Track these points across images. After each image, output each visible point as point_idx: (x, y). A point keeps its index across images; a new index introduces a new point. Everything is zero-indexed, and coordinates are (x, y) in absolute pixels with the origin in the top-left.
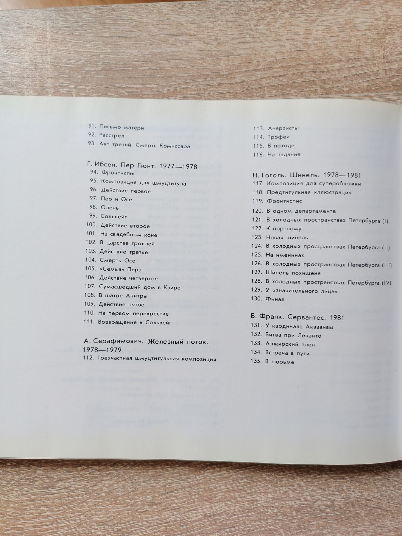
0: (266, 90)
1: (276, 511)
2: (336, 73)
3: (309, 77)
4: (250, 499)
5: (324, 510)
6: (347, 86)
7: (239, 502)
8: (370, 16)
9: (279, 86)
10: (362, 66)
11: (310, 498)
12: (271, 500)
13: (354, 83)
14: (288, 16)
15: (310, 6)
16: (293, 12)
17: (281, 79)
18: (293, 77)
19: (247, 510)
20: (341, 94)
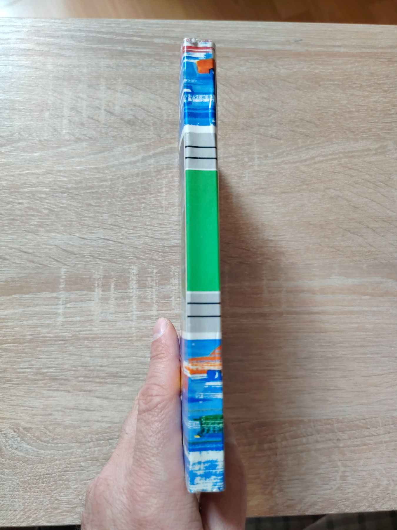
0: (380, 423)
2: (319, 439)
3: (343, 435)
14: (361, 494)
16: (357, 498)
18: (357, 435)
20: (316, 419)
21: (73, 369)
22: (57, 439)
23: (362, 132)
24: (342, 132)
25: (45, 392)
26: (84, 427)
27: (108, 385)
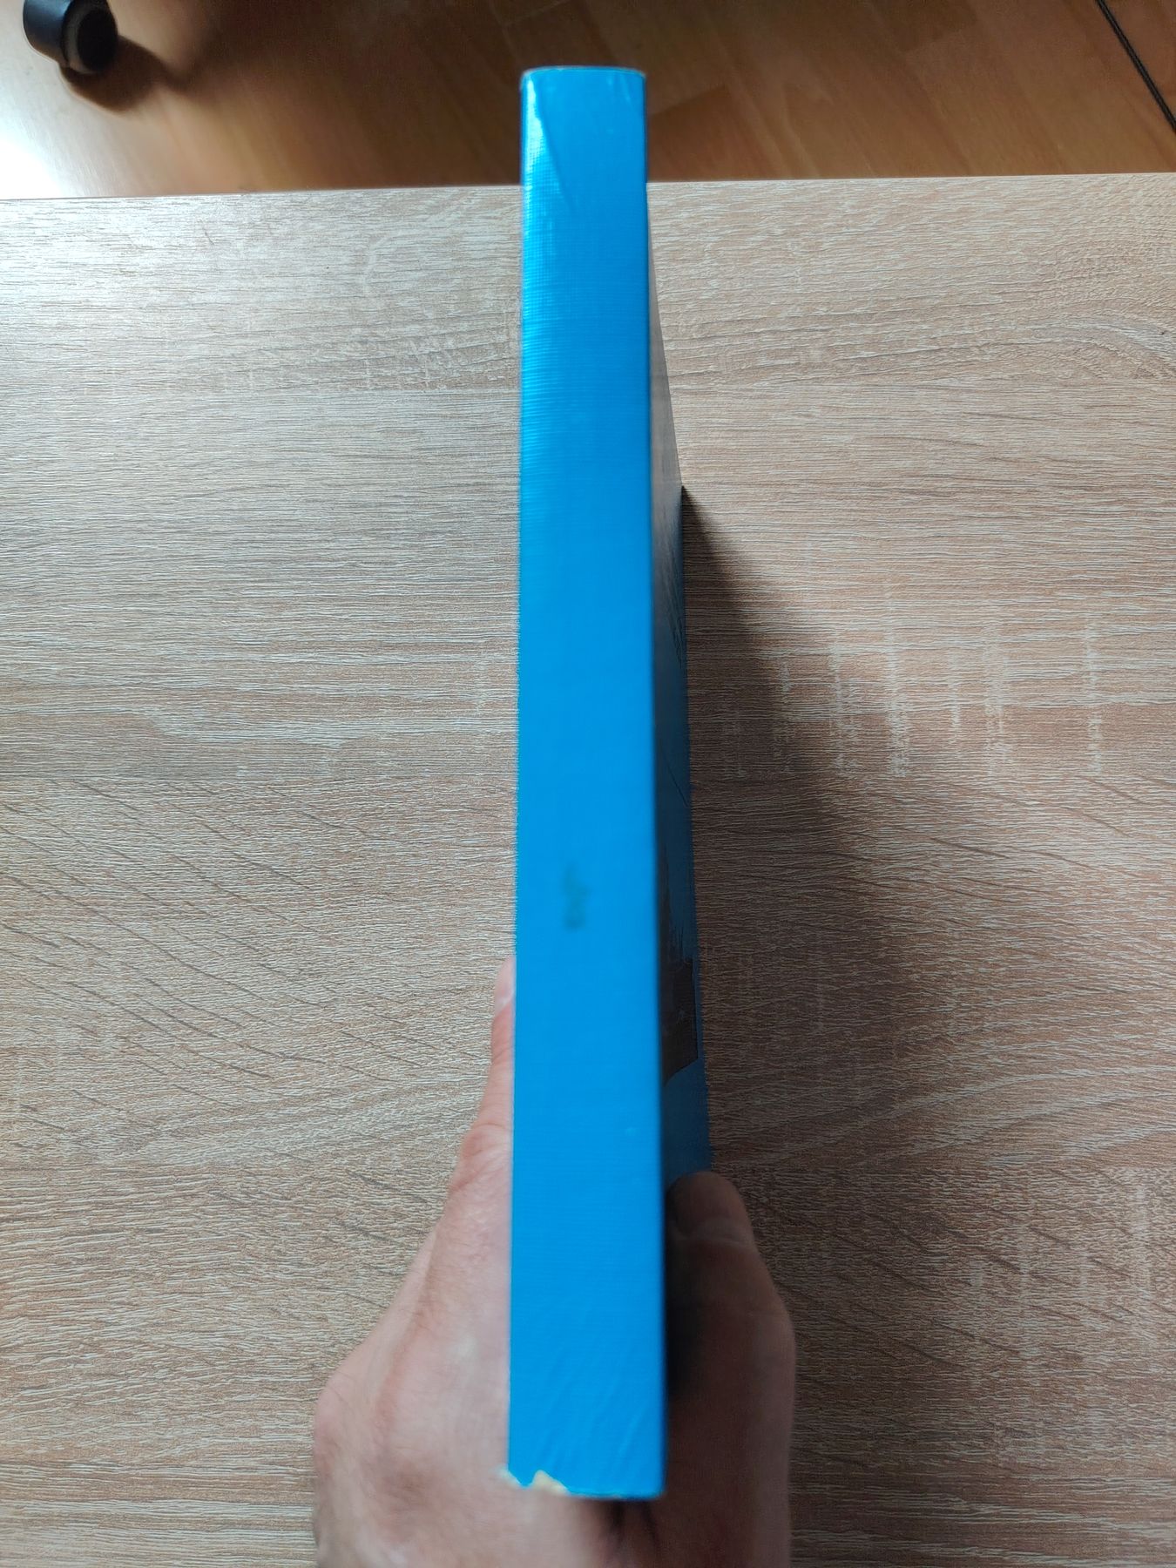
0: (251, 377)
1: (151, 1355)
2: (412, 344)
3: (350, 352)
4: (93, 1318)
5: (271, 1365)
6: (434, 373)
7: (64, 1323)
8: (500, 229)
9: (283, 371)
10: (470, 332)
11: (241, 1331)
12: (143, 1326)
13: (450, 366)
14: (320, 227)
15: (369, 209)
16: (330, 220)
17: (287, 354)
18: (314, 351)
19: (82, 1346)
20: (418, 388)
21: (1044, 513)
22: (1067, 353)
23: (193, 1196)
24: (258, 1196)
25: (1109, 459)
26: (1001, 379)
27: (950, 472)
